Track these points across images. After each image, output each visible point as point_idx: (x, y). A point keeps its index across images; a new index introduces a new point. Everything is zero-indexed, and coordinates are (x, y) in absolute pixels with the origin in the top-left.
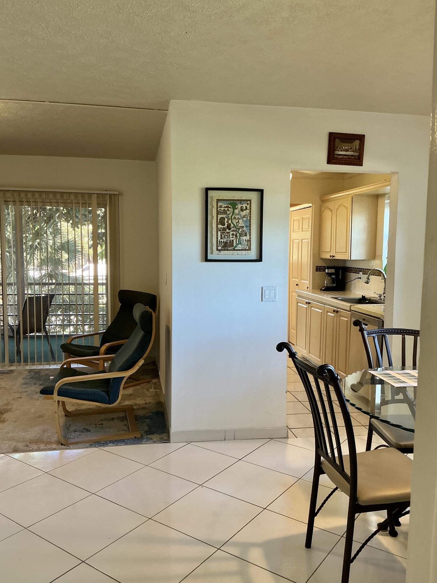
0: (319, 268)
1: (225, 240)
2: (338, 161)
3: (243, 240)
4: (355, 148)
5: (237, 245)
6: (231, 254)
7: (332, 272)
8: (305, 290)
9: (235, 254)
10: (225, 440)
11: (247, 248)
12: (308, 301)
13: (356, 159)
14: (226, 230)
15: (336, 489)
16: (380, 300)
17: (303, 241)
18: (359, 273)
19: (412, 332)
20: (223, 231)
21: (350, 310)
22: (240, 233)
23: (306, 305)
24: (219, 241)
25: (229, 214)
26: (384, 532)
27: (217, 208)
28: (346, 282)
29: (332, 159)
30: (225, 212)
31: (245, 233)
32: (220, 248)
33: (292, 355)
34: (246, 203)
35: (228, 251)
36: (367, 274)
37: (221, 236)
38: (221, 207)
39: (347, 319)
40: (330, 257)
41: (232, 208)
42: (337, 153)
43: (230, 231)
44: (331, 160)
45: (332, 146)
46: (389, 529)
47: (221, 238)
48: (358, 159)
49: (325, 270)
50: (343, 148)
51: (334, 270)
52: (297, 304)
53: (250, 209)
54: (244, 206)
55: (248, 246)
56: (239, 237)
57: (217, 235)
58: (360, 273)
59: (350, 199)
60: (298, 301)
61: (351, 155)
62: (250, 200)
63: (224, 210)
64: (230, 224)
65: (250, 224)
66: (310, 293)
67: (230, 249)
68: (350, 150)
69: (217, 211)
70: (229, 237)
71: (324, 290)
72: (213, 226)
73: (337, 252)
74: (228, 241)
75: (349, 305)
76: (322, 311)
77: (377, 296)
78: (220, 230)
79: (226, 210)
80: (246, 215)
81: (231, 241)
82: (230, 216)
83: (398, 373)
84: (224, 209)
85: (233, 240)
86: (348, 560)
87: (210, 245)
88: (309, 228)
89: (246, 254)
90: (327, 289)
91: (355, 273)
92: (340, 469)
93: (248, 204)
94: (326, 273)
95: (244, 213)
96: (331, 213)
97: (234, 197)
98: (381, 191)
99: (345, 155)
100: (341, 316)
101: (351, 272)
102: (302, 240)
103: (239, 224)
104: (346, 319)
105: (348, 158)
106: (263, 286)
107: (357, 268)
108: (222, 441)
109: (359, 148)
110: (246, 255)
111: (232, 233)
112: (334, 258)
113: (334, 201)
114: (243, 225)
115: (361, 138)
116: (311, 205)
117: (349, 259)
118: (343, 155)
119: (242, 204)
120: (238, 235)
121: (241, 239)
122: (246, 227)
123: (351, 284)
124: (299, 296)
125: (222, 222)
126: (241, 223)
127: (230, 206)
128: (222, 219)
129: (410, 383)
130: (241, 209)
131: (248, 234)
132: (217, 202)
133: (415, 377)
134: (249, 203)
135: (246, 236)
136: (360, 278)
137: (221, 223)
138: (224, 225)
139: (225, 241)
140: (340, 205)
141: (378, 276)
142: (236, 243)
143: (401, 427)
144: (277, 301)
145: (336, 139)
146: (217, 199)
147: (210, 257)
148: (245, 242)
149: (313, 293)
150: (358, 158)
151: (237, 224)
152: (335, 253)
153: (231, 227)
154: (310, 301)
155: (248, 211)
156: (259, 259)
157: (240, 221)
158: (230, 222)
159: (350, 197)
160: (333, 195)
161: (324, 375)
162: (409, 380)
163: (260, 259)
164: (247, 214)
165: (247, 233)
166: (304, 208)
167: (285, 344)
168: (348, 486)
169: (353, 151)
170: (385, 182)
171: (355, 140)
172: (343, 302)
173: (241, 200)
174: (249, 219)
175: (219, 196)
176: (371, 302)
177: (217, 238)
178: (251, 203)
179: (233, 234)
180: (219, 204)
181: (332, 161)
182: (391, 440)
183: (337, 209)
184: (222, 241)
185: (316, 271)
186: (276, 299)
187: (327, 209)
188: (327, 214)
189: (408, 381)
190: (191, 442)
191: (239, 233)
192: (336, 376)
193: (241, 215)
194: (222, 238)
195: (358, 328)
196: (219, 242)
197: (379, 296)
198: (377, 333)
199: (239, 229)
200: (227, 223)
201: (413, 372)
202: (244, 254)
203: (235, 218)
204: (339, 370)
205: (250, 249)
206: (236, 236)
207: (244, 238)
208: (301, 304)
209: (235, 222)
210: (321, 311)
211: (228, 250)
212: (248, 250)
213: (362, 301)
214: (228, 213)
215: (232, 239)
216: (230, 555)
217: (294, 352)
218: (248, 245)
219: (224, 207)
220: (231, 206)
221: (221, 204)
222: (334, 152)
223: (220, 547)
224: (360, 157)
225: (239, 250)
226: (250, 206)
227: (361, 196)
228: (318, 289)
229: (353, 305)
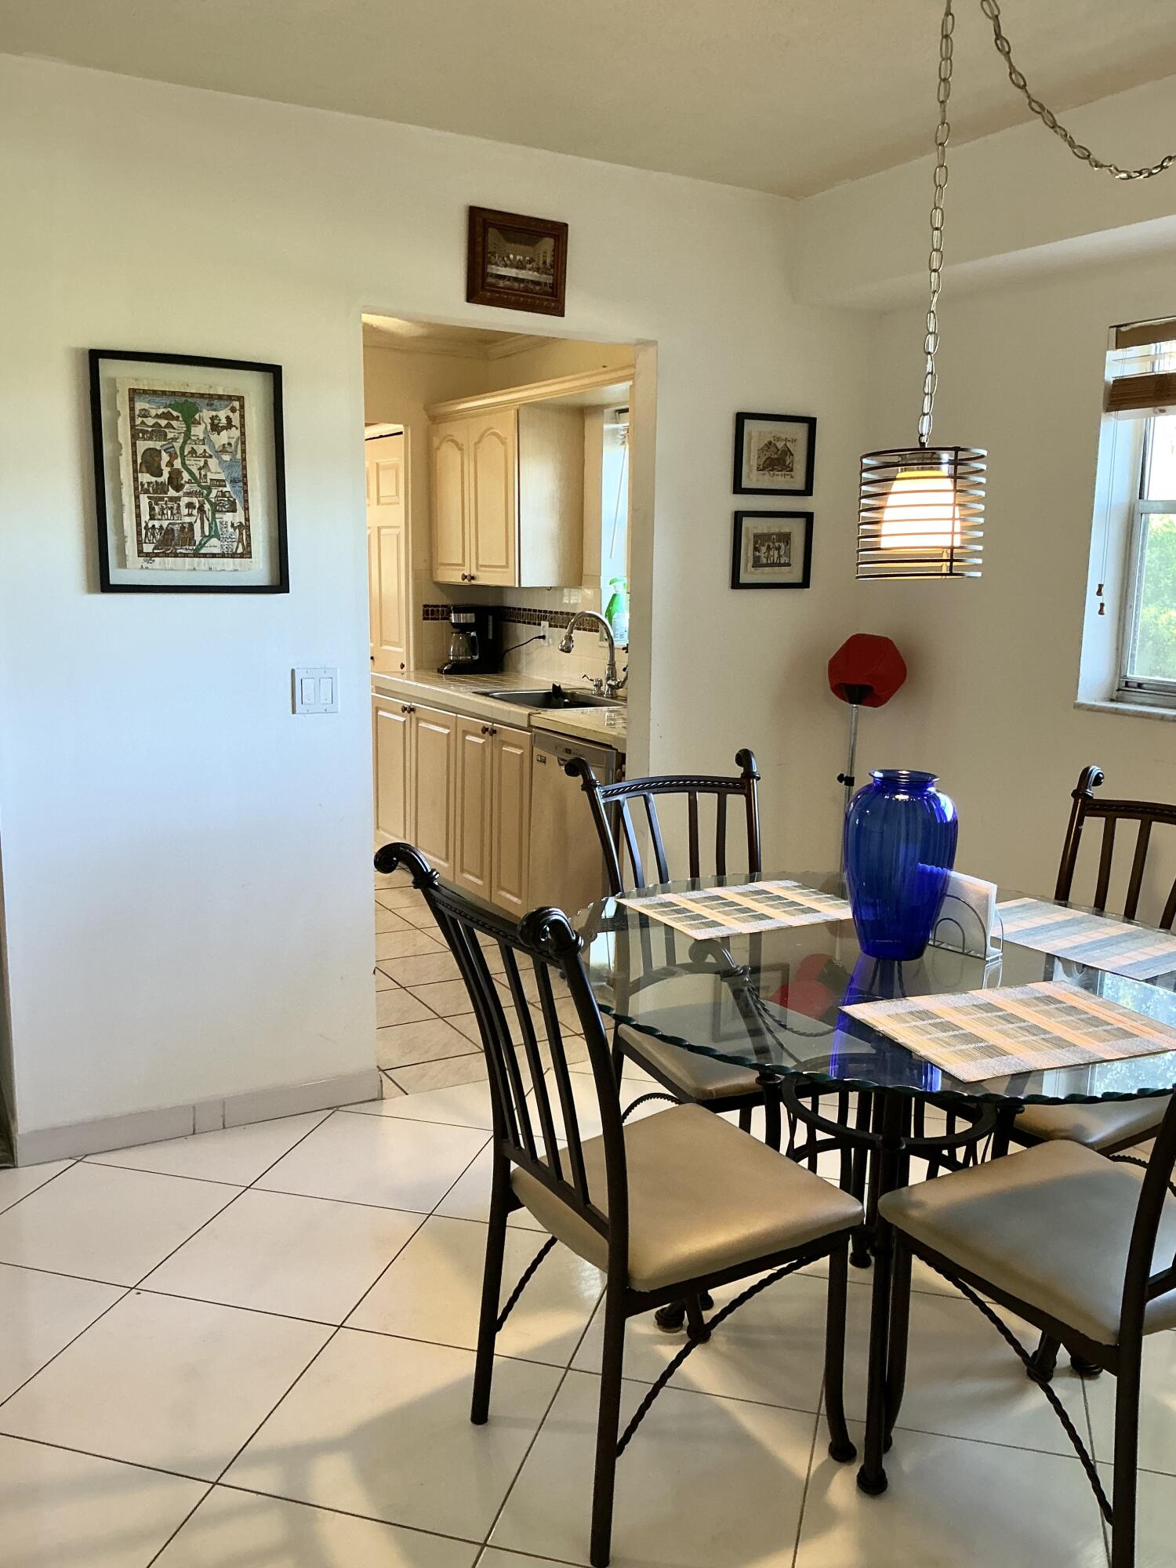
0: (432, 611)
1: (165, 524)
2: (497, 295)
3: (224, 524)
4: (541, 262)
5: (205, 540)
6: (187, 567)
7: (469, 622)
8: (395, 672)
9: (202, 567)
10: (194, 1134)
11: (240, 550)
12: (409, 704)
13: (546, 293)
14: (166, 489)
15: (552, 1242)
16: (599, 695)
17: (383, 531)
18: (539, 624)
19: (713, 782)
20: (155, 492)
21: (530, 725)
22: (213, 500)
23: (402, 716)
24: (143, 525)
25: (174, 439)
26: (676, 1332)
27: (132, 419)
28: (505, 649)
29: (479, 289)
30: (158, 433)
31: (229, 500)
32: (148, 548)
33: (424, 880)
34: (227, 406)
35: (178, 557)
36: (566, 628)
37: (152, 509)
38: (145, 414)
39: (522, 751)
40: (463, 580)
41: (181, 419)
42: (495, 272)
43: (181, 493)
44: (475, 293)
45: (479, 249)
46: (686, 1321)
47: (152, 517)
48: (552, 295)
49: (450, 616)
50: (508, 257)
51: (473, 614)
52: (377, 712)
53: (243, 426)
54: (222, 415)
55: (243, 544)
56: (209, 514)
57: (138, 507)
58: (543, 623)
59: (513, 412)
60: (379, 706)
61: (532, 281)
62: (240, 399)
63: (157, 425)
64: (179, 472)
65: (245, 476)
66: (409, 679)
67: (183, 551)
68: (528, 266)
69: (133, 427)
70: (179, 512)
71: (447, 672)
72: (122, 477)
73: (482, 566)
74: (176, 527)
75: (525, 711)
76: (449, 731)
77: (591, 686)
78: (147, 492)
79: (163, 426)
80: (230, 444)
81: (186, 525)
82: (177, 445)
83: (692, 898)
84: (157, 422)
85: (191, 525)
86: (610, 1447)
87: (115, 538)
88: (397, 494)
89: (238, 568)
90: (457, 670)
91: (529, 623)
92: (578, 1198)
93: (233, 410)
94: (452, 624)
95: (223, 438)
96: (458, 454)
97: (188, 385)
98: (591, 399)
99: (516, 279)
100: (504, 743)
101: (519, 622)
102: (379, 529)
103: (209, 474)
104: (519, 752)
105: (526, 290)
106: (295, 668)
107: (535, 611)
108: (185, 1137)
109: (553, 261)
110: (237, 570)
111: (185, 500)
112: (473, 582)
113: (465, 418)
114: (222, 477)
115: (558, 232)
116: (399, 428)
117: (517, 586)
118: (509, 278)
119: (215, 410)
120: (207, 506)
121: (218, 521)
122: (233, 481)
123: (520, 652)
124: (379, 690)
125: (150, 461)
126: (215, 470)
127: (175, 414)
128: (152, 456)
129: (732, 926)
130: (212, 424)
131: (239, 507)
132: (132, 400)
133: (739, 907)
134: (238, 408)
135: (234, 511)
136: (543, 637)
137: (146, 467)
138: (160, 475)
139: (165, 526)
140: (485, 431)
141: (590, 630)
142: (203, 531)
143: (748, 1063)
144: (339, 710)
145: (490, 229)
146: (130, 389)
147: (116, 577)
148: (231, 530)
149: (417, 680)
150: (550, 290)
151: (203, 473)
152: (477, 569)
153: (183, 482)
154: (413, 704)
155: (235, 433)
156: (277, 582)
157: (213, 463)
158: (177, 464)
159: (513, 411)
160: (464, 402)
161: (543, 940)
162: (726, 917)
163: (280, 584)
164: (233, 442)
165: (237, 501)
166: (381, 436)
167: (401, 848)
168: (603, 1244)
169: (538, 270)
170: (603, 373)
171: (542, 235)
172: (506, 704)
173: (211, 396)
174: (239, 456)
175: (136, 380)
176: (576, 700)
177: (138, 516)
178: (242, 407)
179: (190, 505)
180: (139, 405)
181: (481, 293)
182: (679, 1079)
183: (476, 444)
184: (157, 526)
185: (425, 619)
186: (337, 704)
187: (448, 441)
188: (450, 459)
189: (725, 920)
190: (86, 1155)
191: (210, 502)
192: (574, 938)
193: (212, 445)
194: (154, 515)
195: (579, 780)
196: (146, 527)
197: (596, 686)
198: (627, 792)
199: (209, 489)
200: (169, 469)
201: (729, 892)
202: (231, 567)
203: (193, 452)
204: (503, 889)
205: (247, 554)
206: (201, 510)
207: (228, 517)
208: (389, 712)
209: (194, 464)
210: (446, 731)
211: (176, 555)
212: (242, 556)
213: (554, 698)
214: (170, 436)
215: (187, 520)
216: (255, 1494)
217: (429, 871)
218: (240, 540)
219: (155, 417)
220: (179, 414)
221: (146, 406)
222: (484, 269)
223: (219, 1478)
224: (557, 287)
225: (214, 556)
226: (242, 417)
227: (539, 407)
228: (430, 669)
229: (534, 711)
